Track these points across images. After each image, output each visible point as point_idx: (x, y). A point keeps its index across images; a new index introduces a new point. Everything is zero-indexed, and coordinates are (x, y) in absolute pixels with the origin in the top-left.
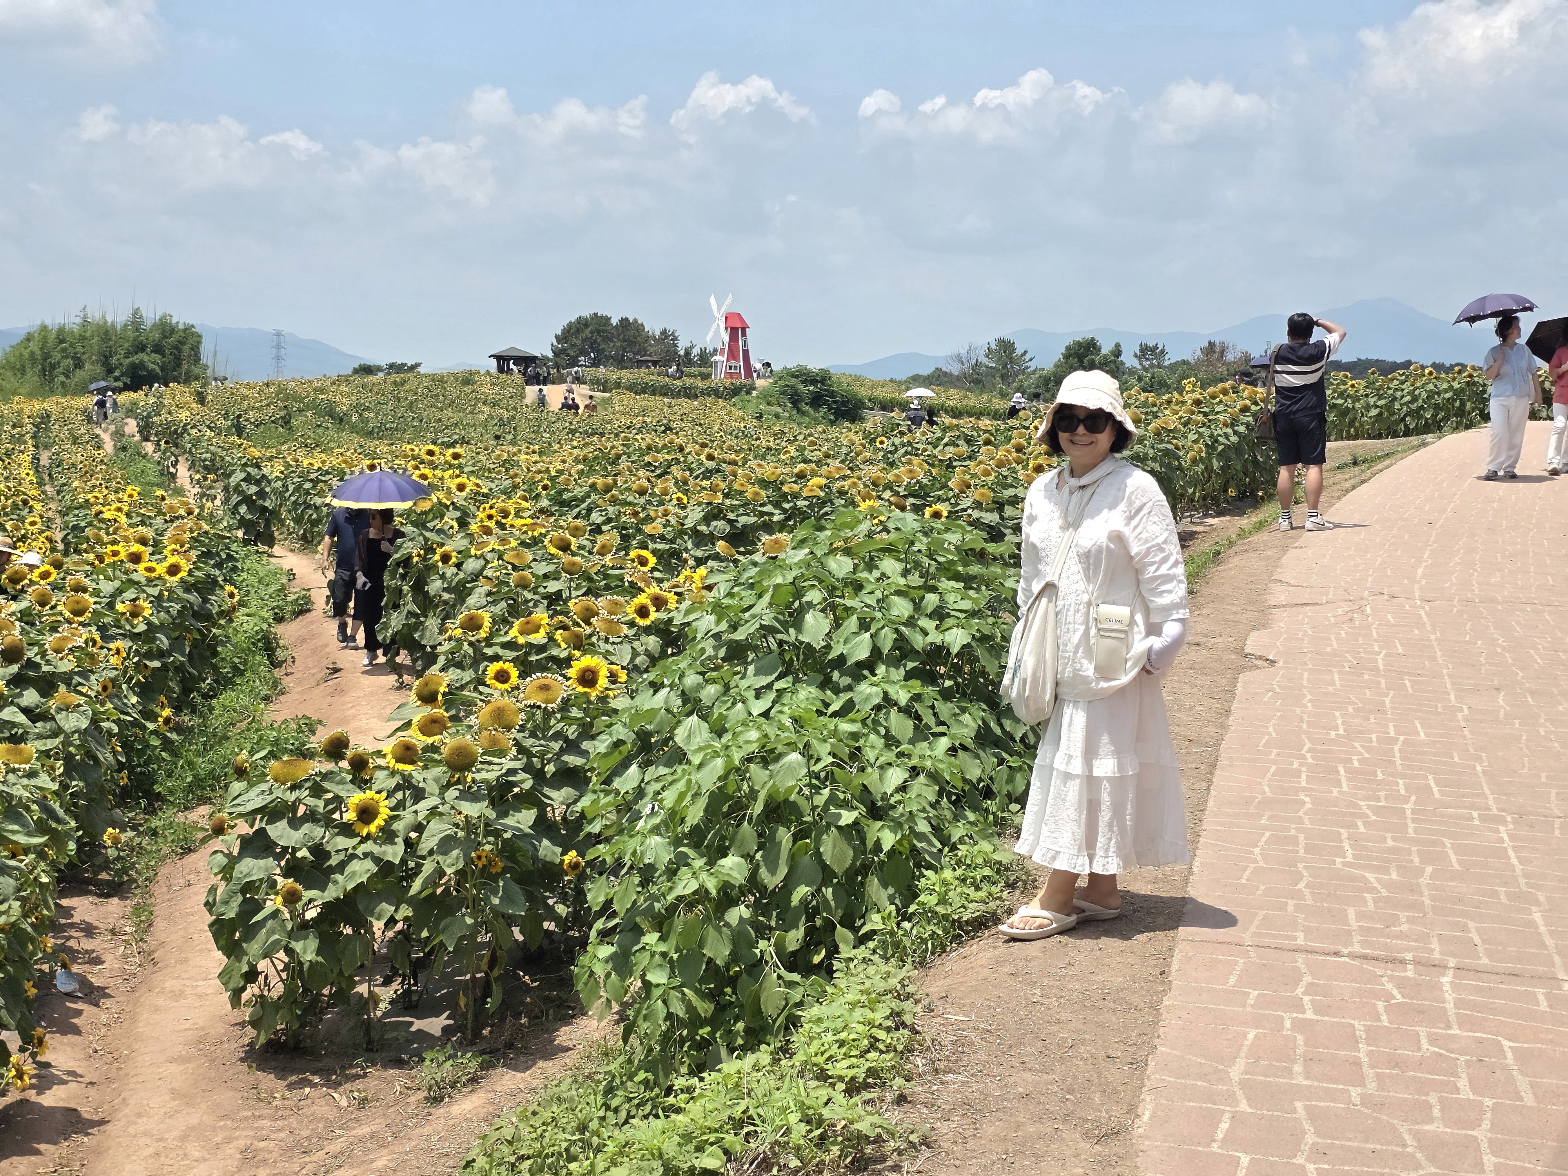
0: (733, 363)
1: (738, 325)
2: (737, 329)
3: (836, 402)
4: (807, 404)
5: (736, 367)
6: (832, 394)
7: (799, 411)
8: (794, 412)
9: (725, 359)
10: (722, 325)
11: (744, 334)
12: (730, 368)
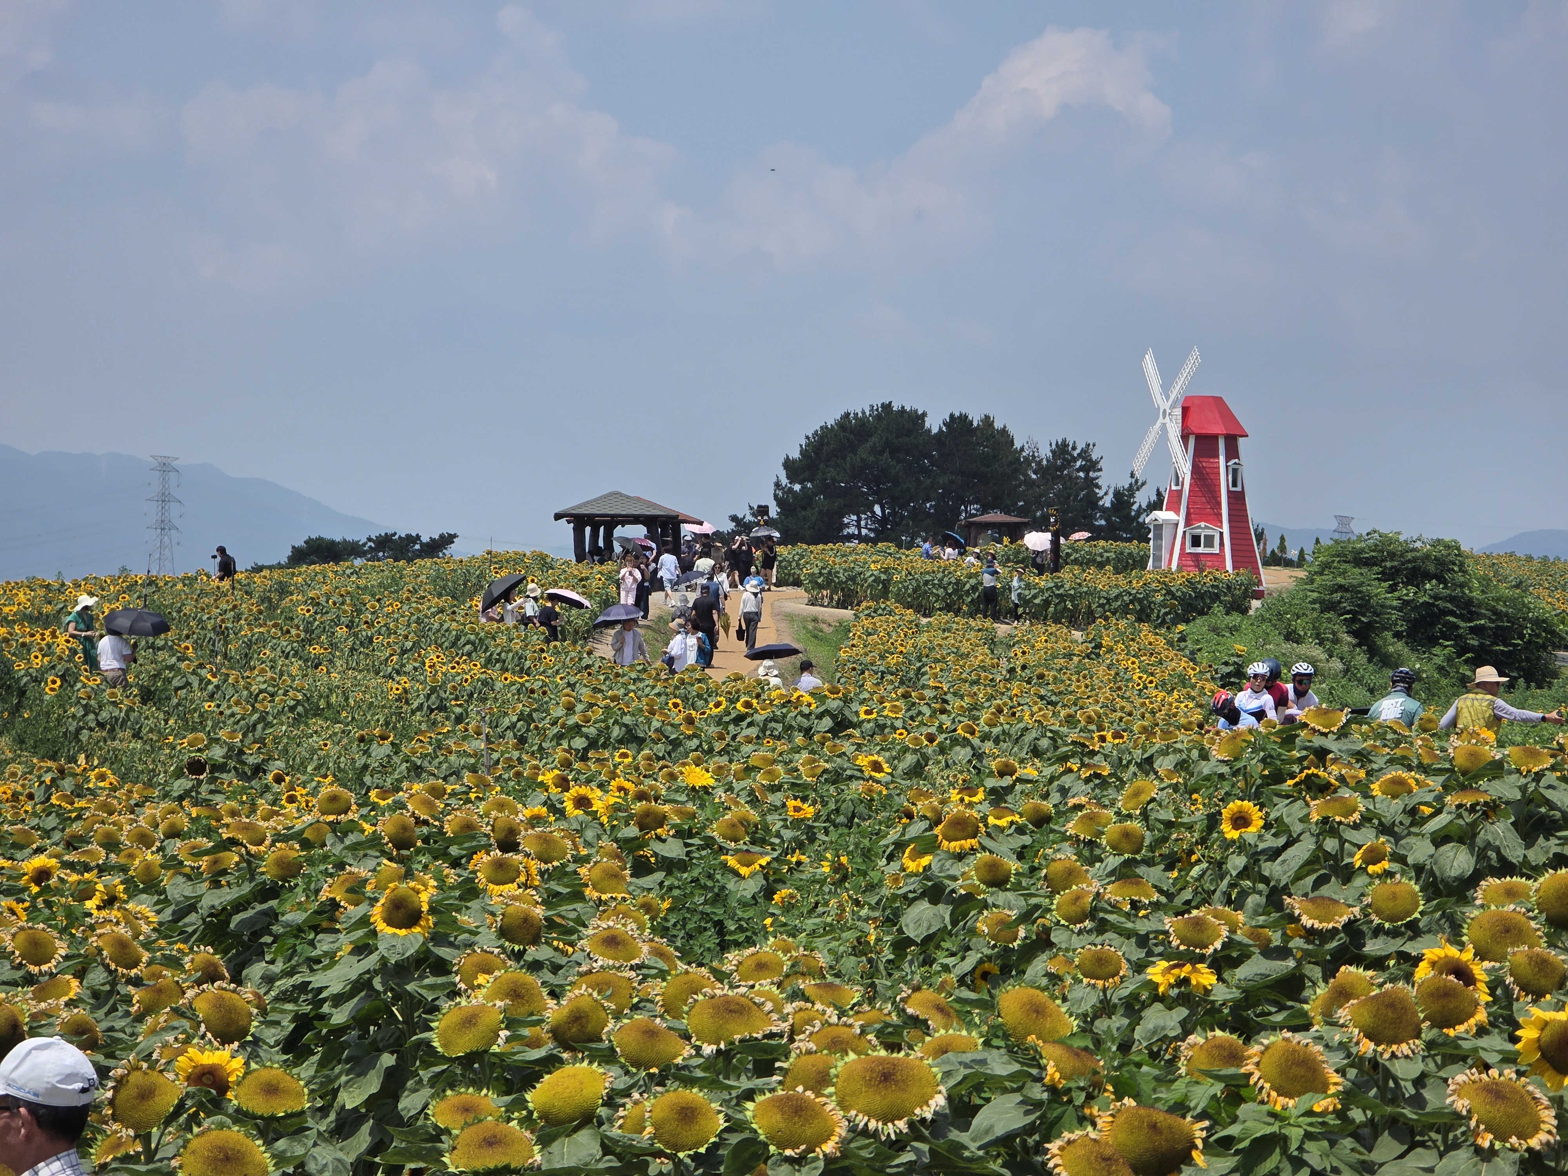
0: (1203, 528)
1: (1217, 428)
2: (1215, 437)
3: (1477, 631)
4: (1398, 635)
5: (1209, 542)
6: (1468, 609)
7: (1374, 653)
8: (1361, 658)
9: (1182, 519)
10: (1174, 430)
11: (1232, 452)
12: (1196, 542)
